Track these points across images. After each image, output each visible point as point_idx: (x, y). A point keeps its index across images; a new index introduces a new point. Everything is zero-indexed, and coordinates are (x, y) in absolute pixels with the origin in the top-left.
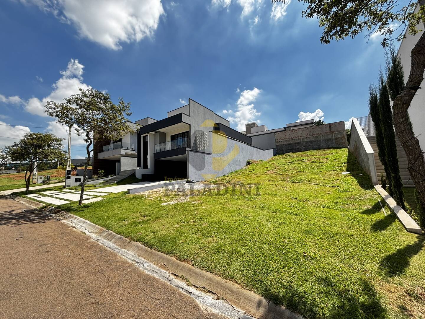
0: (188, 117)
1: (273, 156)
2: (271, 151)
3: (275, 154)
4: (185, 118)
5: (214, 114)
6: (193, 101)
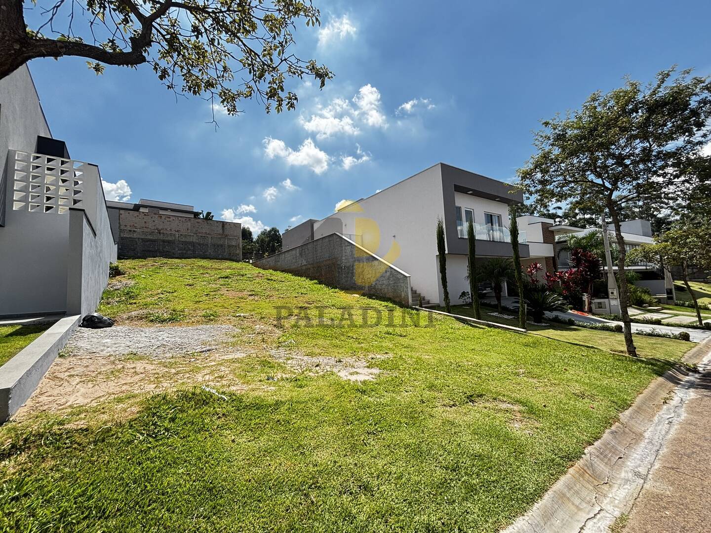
1: (118, 258)
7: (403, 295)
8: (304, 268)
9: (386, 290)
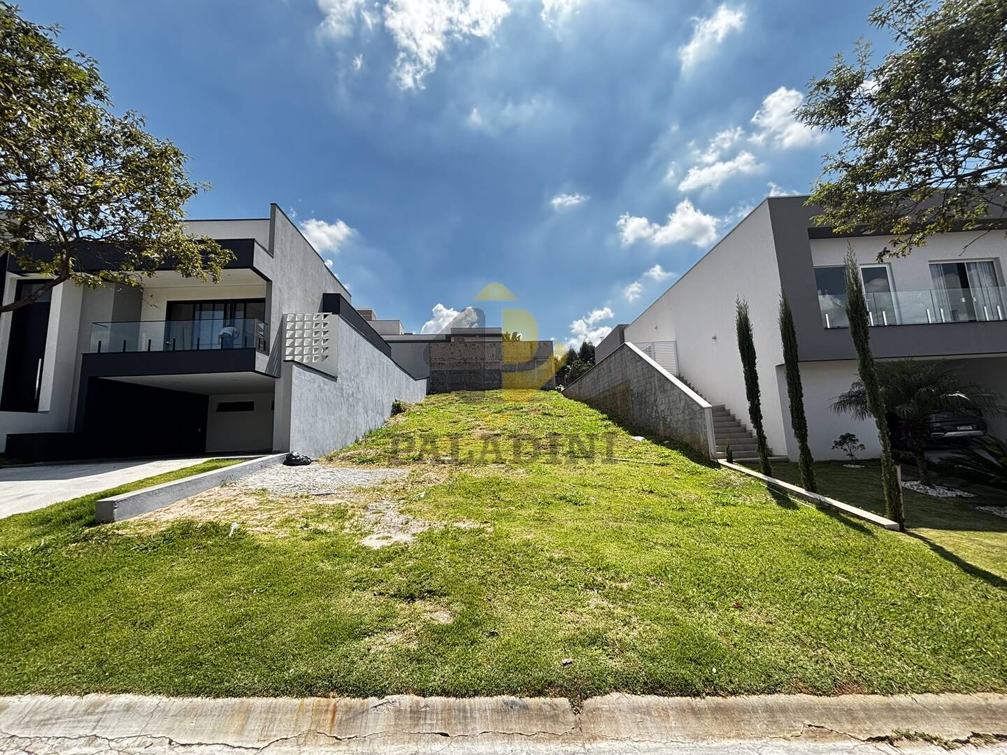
0: (268, 259)
1: (427, 395)
2: (423, 384)
3: (430, 392)
4: (260, 259)
5: (324, 267)
6: (282, 214)
7: (702, 440)
8: (602, 396)
9: (682, 430)
